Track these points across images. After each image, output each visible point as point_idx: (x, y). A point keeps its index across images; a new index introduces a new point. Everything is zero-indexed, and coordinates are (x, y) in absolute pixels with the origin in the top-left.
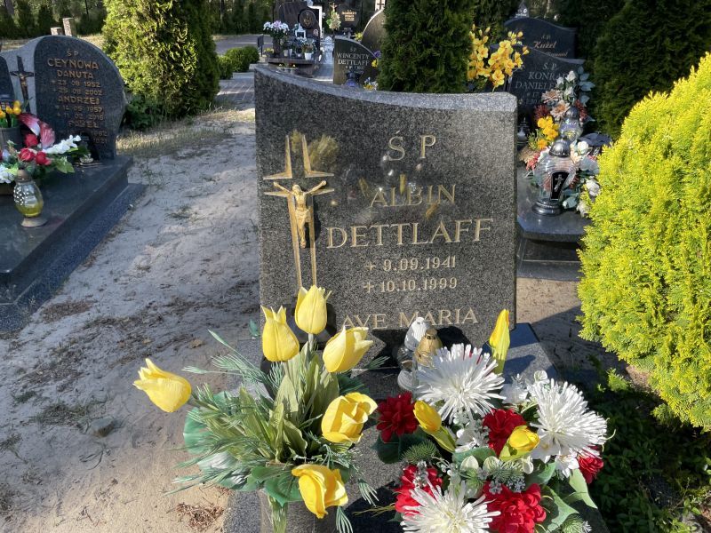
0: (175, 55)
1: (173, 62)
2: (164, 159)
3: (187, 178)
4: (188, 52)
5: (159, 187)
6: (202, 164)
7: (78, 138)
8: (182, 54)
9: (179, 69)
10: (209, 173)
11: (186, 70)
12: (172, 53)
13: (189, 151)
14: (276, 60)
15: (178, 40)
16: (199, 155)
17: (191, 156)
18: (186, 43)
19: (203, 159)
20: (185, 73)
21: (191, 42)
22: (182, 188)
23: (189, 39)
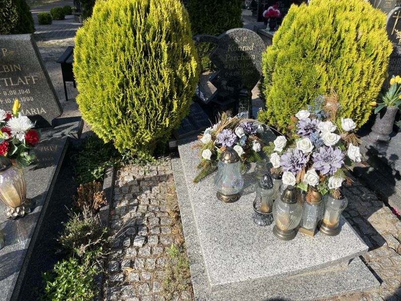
0: (6, 14)
1: (5, 18)
4: (13, 12)
8: (9, 13)
9: (9, 22)
11: (12, 21)
12: (4, 13)
14: (78, 13)
15: (7, 6)
18: (11, 8)
20: (12, 23)
21: (14, 7)
23: (13, 6)
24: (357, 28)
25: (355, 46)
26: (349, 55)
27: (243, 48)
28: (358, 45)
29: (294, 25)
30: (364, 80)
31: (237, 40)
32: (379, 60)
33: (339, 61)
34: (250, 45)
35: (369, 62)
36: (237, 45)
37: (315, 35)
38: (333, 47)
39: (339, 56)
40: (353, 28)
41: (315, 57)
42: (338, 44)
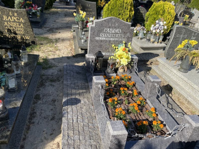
2: (48, 15)
3: (53, 18)
5: (49, 18)
6: (55, 16)
7: (41, 8)
10: (57, 17)
13: (52, 14)
16: (54, 14)
17: (53, 15)
19: (55, 15)
22: (53, 19)
24: (168, 8)
25: (167, 12)
26: (166, 14)
27: (141, 12)
28: (168, 12)
29: (155, 7)
30: (169, 20)
31: (140, 10)
32: (172, 16)
33: (164, 15)
34: (143, 11)
35: (170, 16)
36: (140, 11)
37: (159, 9)
38: (163, 12)
39: (164, 14)
40: (167, 8)
41: (159, 14)
42: (164, 12)
